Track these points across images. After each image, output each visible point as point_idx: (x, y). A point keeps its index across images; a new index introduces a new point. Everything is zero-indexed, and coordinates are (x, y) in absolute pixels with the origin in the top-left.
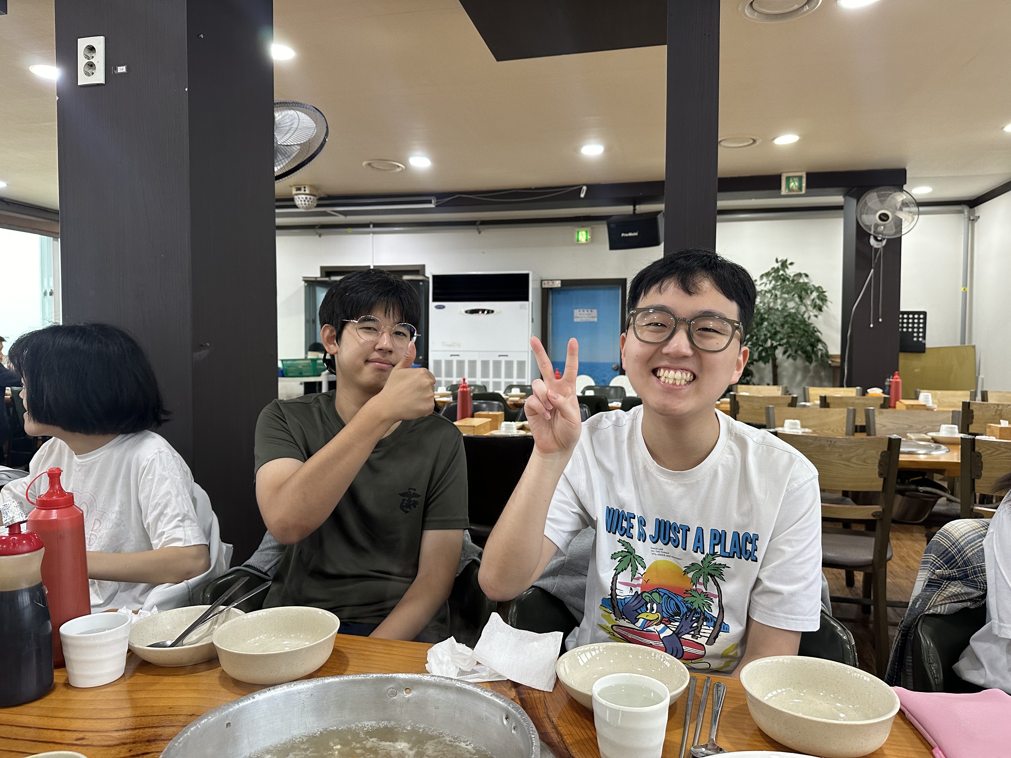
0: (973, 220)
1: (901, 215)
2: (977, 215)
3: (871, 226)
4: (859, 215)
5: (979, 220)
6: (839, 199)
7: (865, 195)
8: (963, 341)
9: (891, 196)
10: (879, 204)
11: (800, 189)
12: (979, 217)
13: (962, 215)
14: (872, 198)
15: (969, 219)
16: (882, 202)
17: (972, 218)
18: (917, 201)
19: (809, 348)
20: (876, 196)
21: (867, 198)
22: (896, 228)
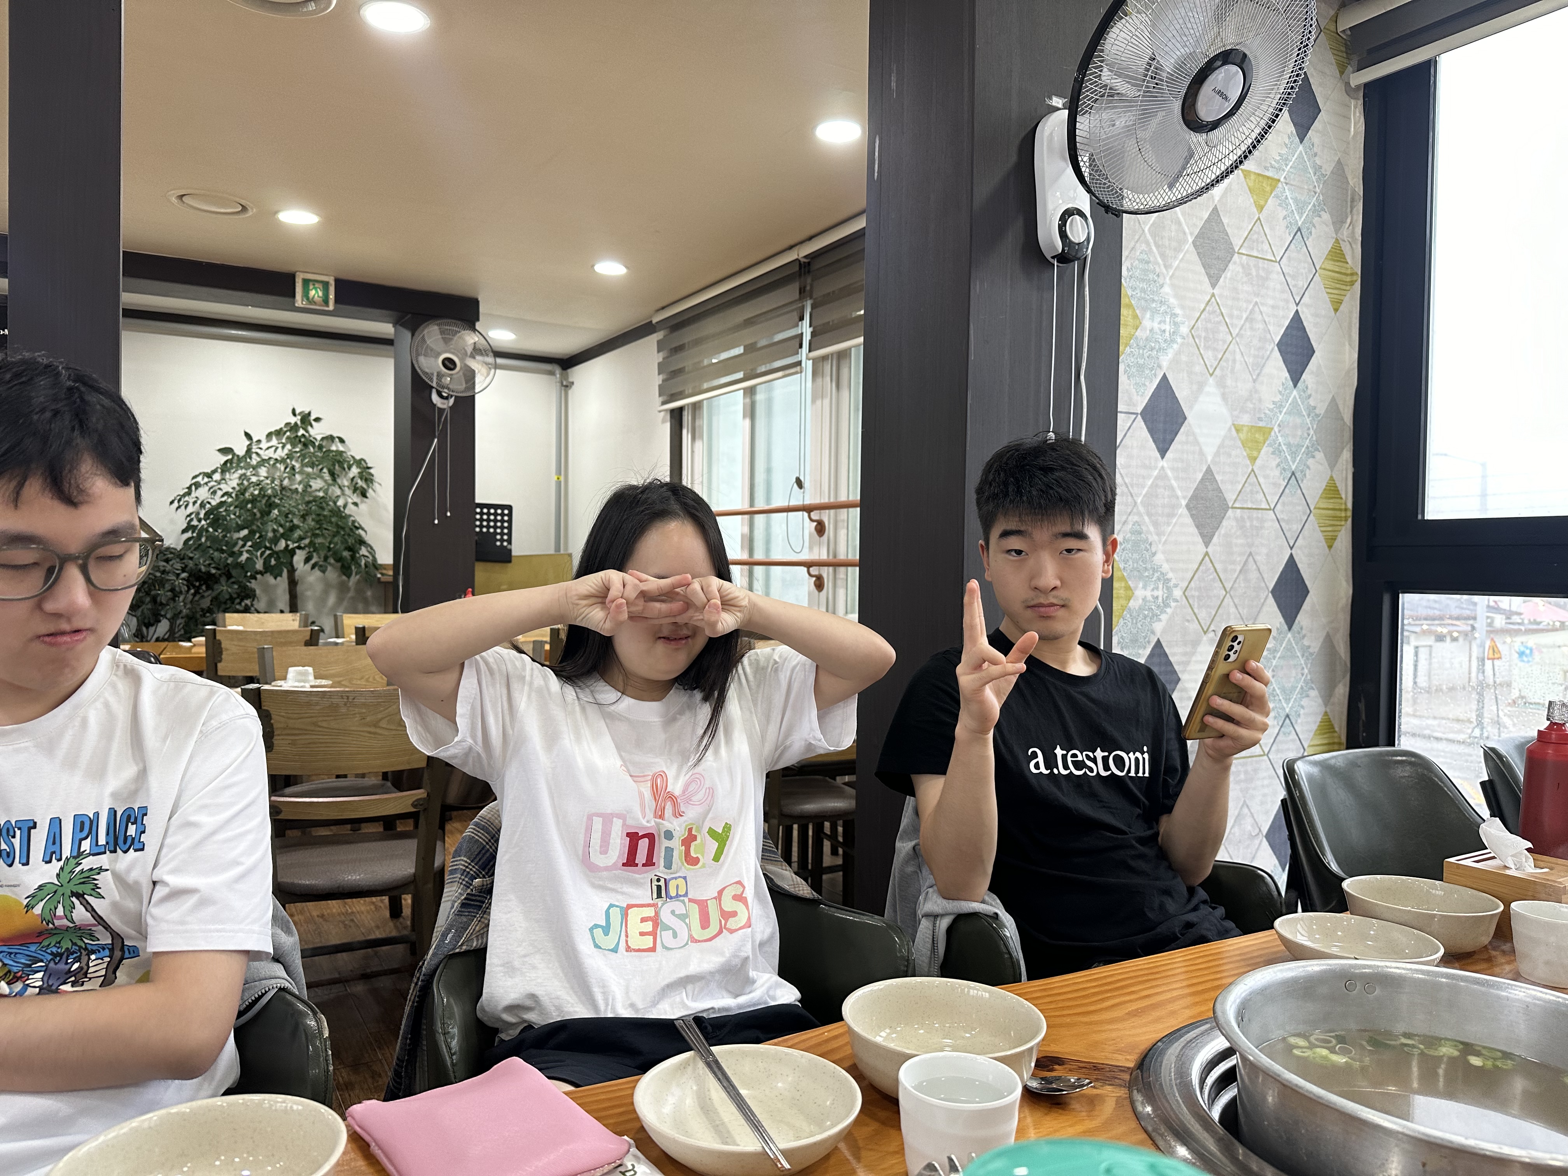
0: (566, 386)
1: (474, 364)
2: (571, 380)
3: (433, 374)
4: (414, 355)
5: (574, 387)
6: (386, 329)
7: (421, 328)
8: (558, 548)
9: (458, 335)
10: (441, 342)
11: (326, 302)
12: (573, 383)
13: (552, 377)
14: (432, 333)
15: (562, 385)
16: (446, 341)
17: (565, 383)
18: (495, 349)
19: (346, 554)
20: (438, 332)
21: (426, 332)
22: (466, 383)
